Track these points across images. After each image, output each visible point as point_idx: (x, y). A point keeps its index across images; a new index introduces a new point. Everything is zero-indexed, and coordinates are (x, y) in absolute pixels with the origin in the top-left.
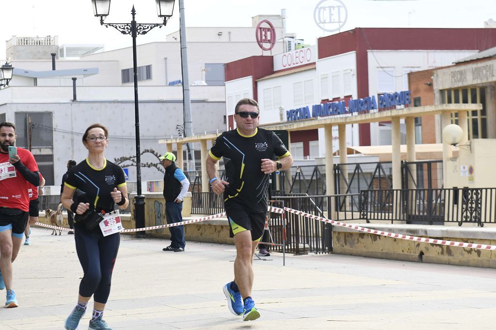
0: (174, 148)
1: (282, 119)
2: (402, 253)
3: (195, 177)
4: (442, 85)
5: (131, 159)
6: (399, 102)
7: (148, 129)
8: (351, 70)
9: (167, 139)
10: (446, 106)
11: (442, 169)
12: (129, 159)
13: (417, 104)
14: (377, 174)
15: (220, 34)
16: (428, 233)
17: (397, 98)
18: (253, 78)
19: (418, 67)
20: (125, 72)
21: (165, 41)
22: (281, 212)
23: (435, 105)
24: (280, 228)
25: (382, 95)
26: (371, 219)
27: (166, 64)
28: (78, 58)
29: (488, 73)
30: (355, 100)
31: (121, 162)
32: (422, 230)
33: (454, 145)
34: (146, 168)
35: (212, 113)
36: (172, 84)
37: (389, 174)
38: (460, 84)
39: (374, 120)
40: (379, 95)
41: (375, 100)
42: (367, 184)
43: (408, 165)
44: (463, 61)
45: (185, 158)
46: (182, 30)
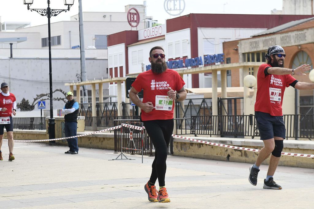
0: (75, 88)
1: (143, 70)
2: (216, 155)
3: (88, 107)
4: (244, 50)
5: (47, 95)
6: (217, 60)
7: (58, 77)
8: (187, 40)
9: (70, 83)
10: (246, 63)
11: (243, 103)
12: (46, 95)
13: (228, 62)
14: (203, 106)
15: (104, 16)
16: (233, 143)
17: (216, 58)
18: (125, 44)
19: (229, 39)
20: (44, 40)
21: (70, 20)
22: (141, 130)
23: (239, 63)
24: (140, 140)
25: (206, 56)
26: (197, 134)
27: (70, 35)
28: (14, 31)
29: (273, 43)
30: (189, 59)
31: (41, 97)
32: (229, 141)
33: (251, 88)
34: (57, 101)
35: (99, 66)
36: (74, 48)
37: (210, 106)
38: (255, 50)
39: (201, 72)
40: (204, 56)
41: (201, 59)
42: (196, 112)
43: (222, 100)
44: (257, 35)
45: (81, 95)
46: (80, 14)
